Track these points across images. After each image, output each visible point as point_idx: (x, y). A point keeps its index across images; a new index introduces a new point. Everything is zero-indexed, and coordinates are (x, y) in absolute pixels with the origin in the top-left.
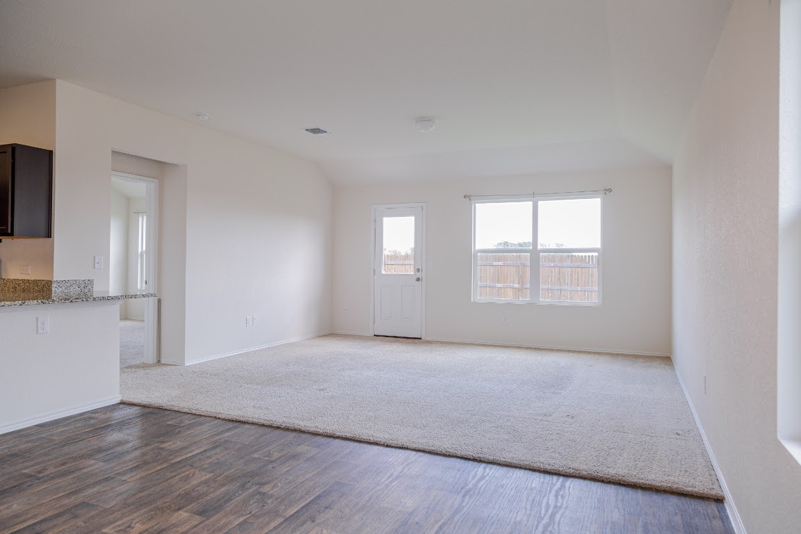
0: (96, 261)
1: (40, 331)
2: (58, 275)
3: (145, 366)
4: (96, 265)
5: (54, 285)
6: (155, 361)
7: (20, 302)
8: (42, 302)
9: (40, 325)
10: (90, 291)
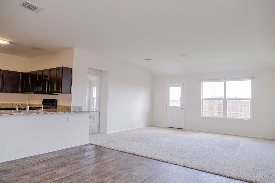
0: (83, 101)
1: (68, 121)
2: (72, 105)
3: (95, 133)
5: (71, 108)
6: (98, 132)
8: (69, 112)
9: (68, 119)
10: (81, 109)
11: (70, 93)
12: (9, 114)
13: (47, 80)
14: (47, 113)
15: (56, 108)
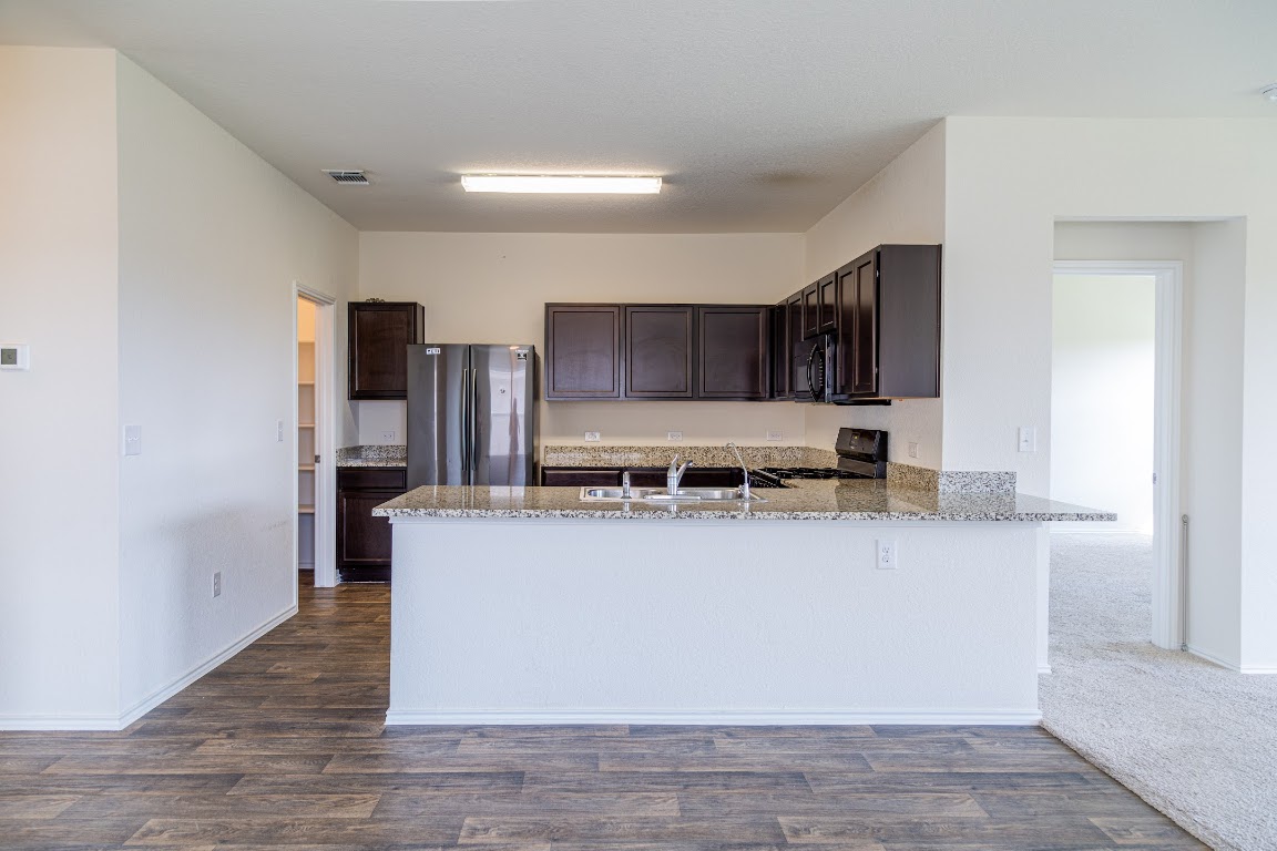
0: (1023, 438)
1: (882, 564)
2: (948, 465)
3: (1151, 652)
4: (1022, 444)
5: (942, 481)
6: (1175, 644)
7: (833, 514)
8: (869, 516)
9: (881, 554)
10: (1011, 494)
11: (937, 394)
12: (558, 512)
13: (832, 331)
14: (733, 517)
15: (883, 476)
